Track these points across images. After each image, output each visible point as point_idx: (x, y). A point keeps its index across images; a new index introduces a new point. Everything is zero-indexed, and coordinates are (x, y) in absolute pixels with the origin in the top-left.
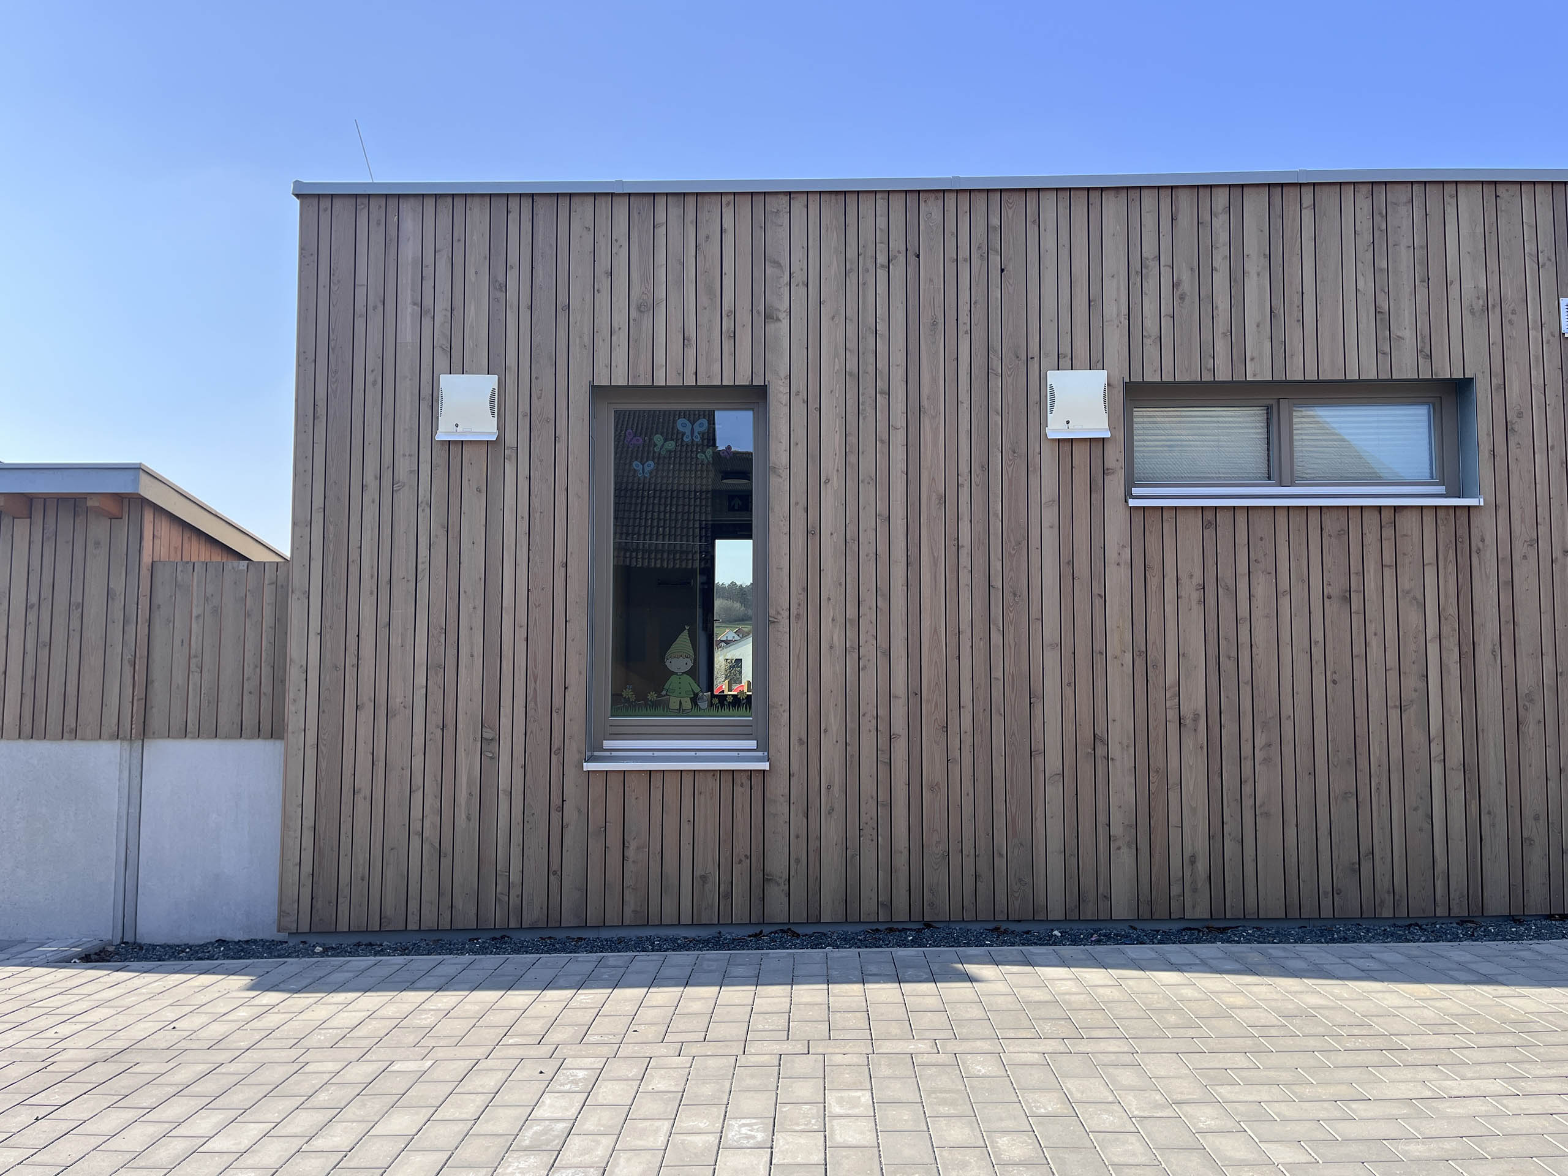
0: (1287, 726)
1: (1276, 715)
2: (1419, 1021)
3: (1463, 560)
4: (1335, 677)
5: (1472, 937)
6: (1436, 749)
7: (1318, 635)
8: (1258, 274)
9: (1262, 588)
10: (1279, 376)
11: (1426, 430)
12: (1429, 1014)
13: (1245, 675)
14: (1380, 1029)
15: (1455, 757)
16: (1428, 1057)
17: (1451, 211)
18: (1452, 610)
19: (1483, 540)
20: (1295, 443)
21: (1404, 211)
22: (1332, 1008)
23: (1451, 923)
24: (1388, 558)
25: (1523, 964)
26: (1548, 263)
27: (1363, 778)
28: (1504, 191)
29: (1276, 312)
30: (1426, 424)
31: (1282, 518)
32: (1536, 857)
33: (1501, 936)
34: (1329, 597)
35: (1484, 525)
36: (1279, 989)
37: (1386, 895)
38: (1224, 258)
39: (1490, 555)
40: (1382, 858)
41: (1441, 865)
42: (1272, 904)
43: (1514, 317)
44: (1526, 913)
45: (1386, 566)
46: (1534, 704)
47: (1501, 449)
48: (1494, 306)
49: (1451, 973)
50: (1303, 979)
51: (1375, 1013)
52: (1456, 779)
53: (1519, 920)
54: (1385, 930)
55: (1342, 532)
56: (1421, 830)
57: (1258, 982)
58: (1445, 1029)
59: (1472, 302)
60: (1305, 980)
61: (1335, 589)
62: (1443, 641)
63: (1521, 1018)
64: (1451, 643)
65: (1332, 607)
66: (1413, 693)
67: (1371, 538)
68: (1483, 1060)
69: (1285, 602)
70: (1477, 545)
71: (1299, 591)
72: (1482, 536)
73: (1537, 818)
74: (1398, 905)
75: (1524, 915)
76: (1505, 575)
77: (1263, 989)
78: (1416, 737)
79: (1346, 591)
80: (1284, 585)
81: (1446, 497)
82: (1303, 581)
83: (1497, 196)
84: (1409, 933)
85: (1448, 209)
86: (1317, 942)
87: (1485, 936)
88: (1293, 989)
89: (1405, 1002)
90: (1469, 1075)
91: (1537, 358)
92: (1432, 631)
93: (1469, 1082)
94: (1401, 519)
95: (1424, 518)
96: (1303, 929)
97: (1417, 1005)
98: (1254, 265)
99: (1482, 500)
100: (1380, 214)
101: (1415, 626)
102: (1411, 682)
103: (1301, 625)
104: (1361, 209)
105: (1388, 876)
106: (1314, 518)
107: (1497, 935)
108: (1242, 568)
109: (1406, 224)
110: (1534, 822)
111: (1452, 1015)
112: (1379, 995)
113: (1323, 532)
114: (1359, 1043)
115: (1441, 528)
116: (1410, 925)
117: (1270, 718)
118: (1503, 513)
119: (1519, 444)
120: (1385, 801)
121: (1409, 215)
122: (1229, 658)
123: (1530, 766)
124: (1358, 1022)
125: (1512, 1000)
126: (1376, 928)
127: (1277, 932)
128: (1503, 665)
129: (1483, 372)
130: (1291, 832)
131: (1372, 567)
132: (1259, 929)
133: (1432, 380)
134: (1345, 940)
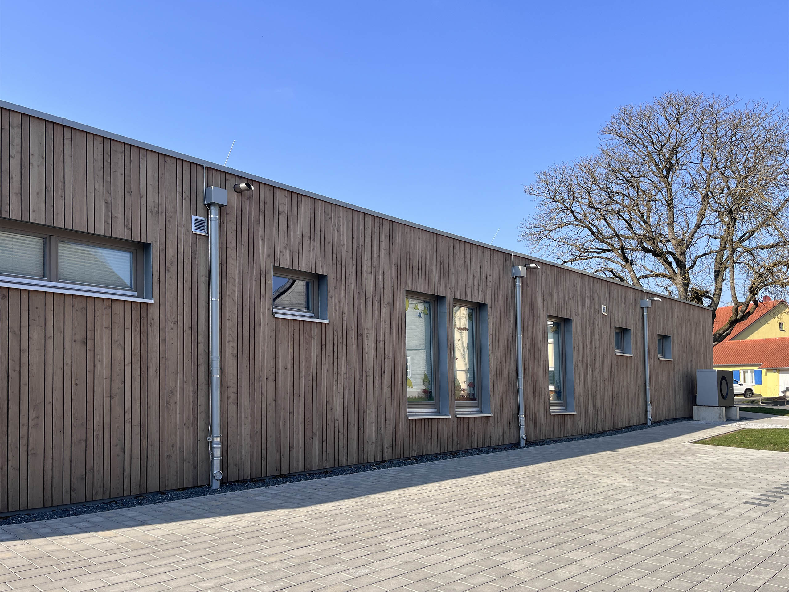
0: (49, 408)
1: (42, 401)
2: (105, 550)
3: (144, 328)
4: (77, 382)
5: (140, 504)
6: (127, 416)
7: (68, 360)
8: (38, 167)
9: (36, 334)
10: (50, 223)
11: (129, 264)
12: (110, 545)
13: (24, 379)
14: (83, 557)
15: (136, 420)
16: (105, 567)
17: (143, 162)
18: (138, 351)
19: (153, 319)
20: (59, 260)
21: (120, 156)
22: (60, 550)
23: (131, 498)
24: (107, 324)
25: (161, 513)
26: (187, 198)
27: (90, 432)
28: (169, 160)
29: (49, 189)
30: (129, 261)
31: (49, 299)
32: (172, 464)
33: (154, 501)
34: (75, 341)
35: (154, 313)
36: (32, 545)
37: (99, 489)
38: (17, 152)
39: (156, 327)
40: (98, 471)
41: (127, 472)
42: (36, 501)
43: (171, 219)
44: (167, 489)
45: (106, 328)
46: (173, 395)
47: (163, 278)
48: (162, 212)
49: (125, 523)
50: (47, 538)
51: (82, 549)
52: (137, 430)
53: (163, 493)
54: (98, 506)
55: (83, 309)
56: (118, 455)
57: (21, 543)
58: (117, 551)
59: (151, 207)
60: (48, 538)
61: (79, 337)
62: (133, 366)
63: (155, 539)
64: (137, 366)
65: (77, 347)
66: (117, 390)
67: (99, 313)
68: (133, 563)
69: (50, 343)
70: (150, 322)
71: (58, 338)
72: (153, 317)
73: (173, 446)
74: (105, 493)
75: (166, 490)
76: (163, 336)
77: (23, 547)
78: (118, 410)
79: (85, 339)
80: (49, 333)
81: (137, 298)
82: (61, 332)
83: (165, 162)
84: (110, 506)
85: (142, 161)
86: (60, 517)
87: (146, 502)
88: (40, 544)
89: (99, 541)
90: (124, 571)
91: (180, 240)
92: (128, 360)
93: (123, 575)
94: (114, 306)
95: (126, 306)
96: (53, 512)
97: (105, 541)
98: (36, 161)
99: (153, 301)
100: (108, 154)
101: (119, 358)
102: (117, 385)
103: (58, 355)
104: (97, 148)
105: (101, 480)
106: (68, 301)
107: (152, 501)
108: (25, 322)
109: (121, 163)
110: (172, 448)
111: (121, 544)
112: (86, 540)
113: (73, 308)
114: (70, 566)
115: (134, 312)
116: (110, 502)
117: (39, 403)
118: (163, 308)
119: (171, 277)
120: (101, 443)
121: (122, 158)
122: (15, 371)
123: (171, 422)
124: (72, 555)
125: (152, 532)
126: (93, 505)
127: (38, 515)
128: (160, 377)
129: (156, 242)
130: (49, 462)
131: (99, 328)
132: (28, 515)
133: (131, 241)
134: (76, 514)
